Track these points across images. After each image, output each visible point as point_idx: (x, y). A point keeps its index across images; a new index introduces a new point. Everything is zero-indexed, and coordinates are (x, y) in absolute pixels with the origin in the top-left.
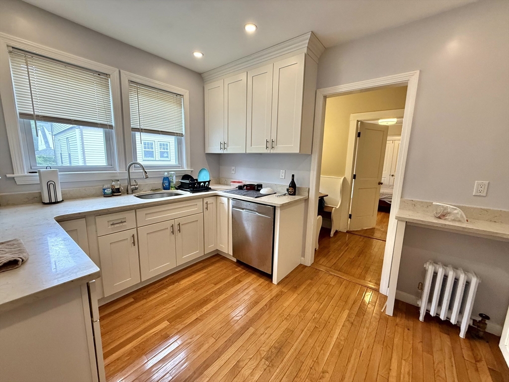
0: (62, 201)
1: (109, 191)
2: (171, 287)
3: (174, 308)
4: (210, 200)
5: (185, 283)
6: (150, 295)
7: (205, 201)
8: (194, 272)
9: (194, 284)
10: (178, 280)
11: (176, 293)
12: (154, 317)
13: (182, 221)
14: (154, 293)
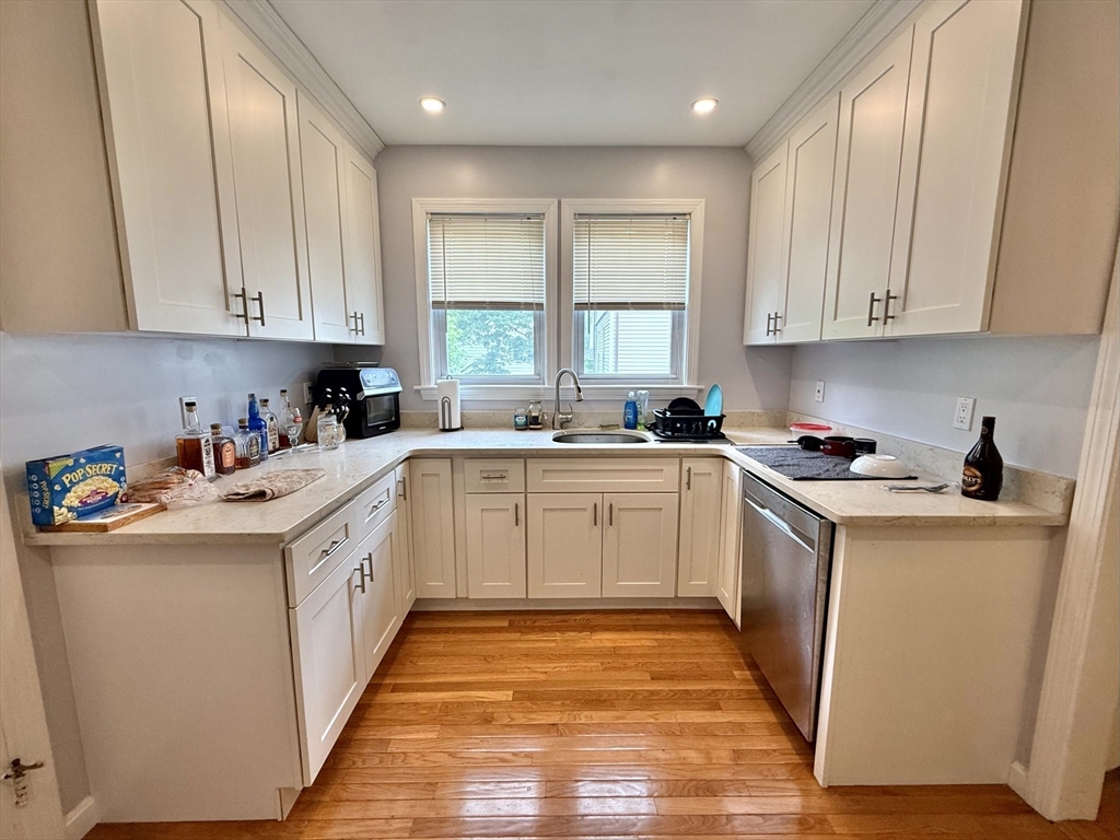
0: (462, 428)
1: (521, 420)
2: (572, 634)
3: (542, 677)
4: (699, 466)
5: (601, 641)
6: (532, 629)
7: (685, 467)
8: (636, 628)
9: (614, 652)
10: (593, 629)
11: (570, 652)
12: (504, 672)
13: (620, 501)
14: (542, 629)
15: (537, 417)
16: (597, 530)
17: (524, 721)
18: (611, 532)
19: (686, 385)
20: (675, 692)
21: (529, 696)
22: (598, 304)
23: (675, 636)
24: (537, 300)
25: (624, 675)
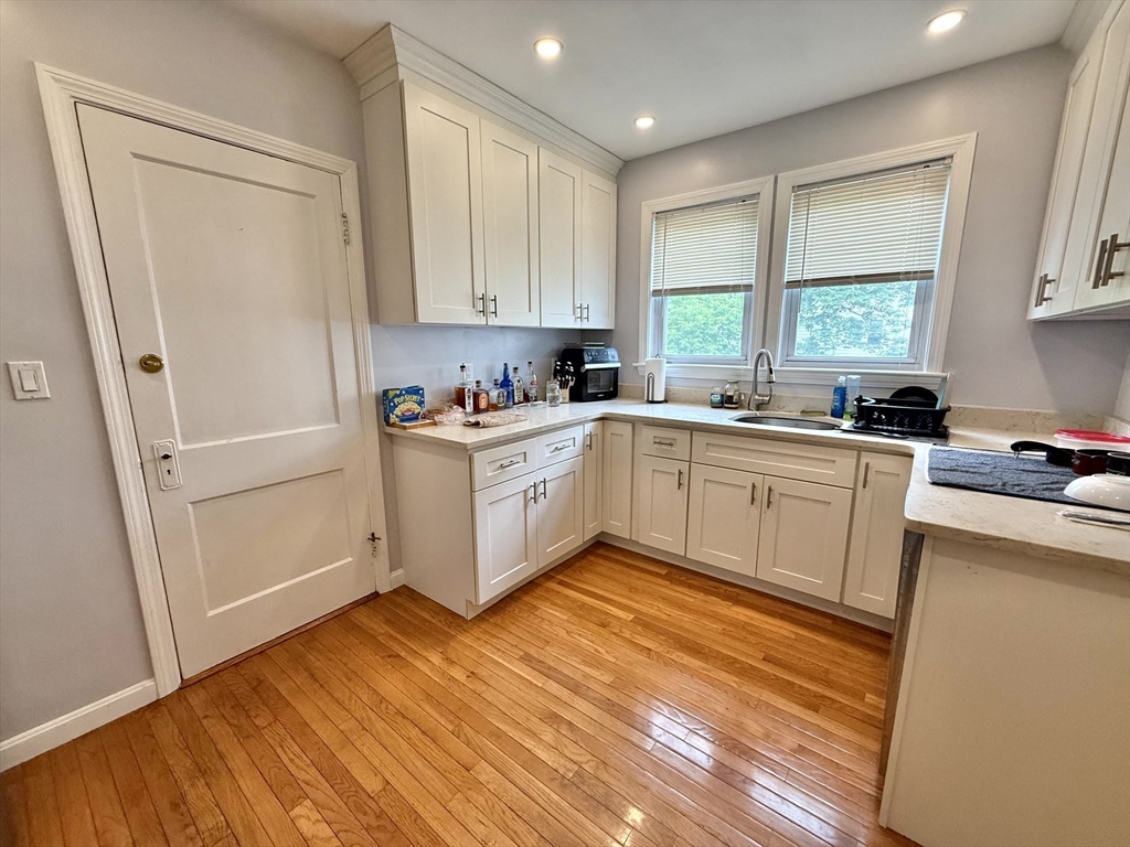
2: (715, 599)
3: (664, 617)
4: (878, 462)
5: (738, 613)
6: (682, 583)
7: (864, 461)
9: (744, 626)
10: (737, 601)
11: (701, 610)
12: (637, 602)
14: (690, 586)
15: (732, 397)
16: (754, 510)
17: (628, 637)
18: (770, 514)
19: (926, 371)
20: (778, 678)
21: (644, 623)
22: (813, 280)
23: (822, 639)
24: (745, 282)
25: (738, 645)
